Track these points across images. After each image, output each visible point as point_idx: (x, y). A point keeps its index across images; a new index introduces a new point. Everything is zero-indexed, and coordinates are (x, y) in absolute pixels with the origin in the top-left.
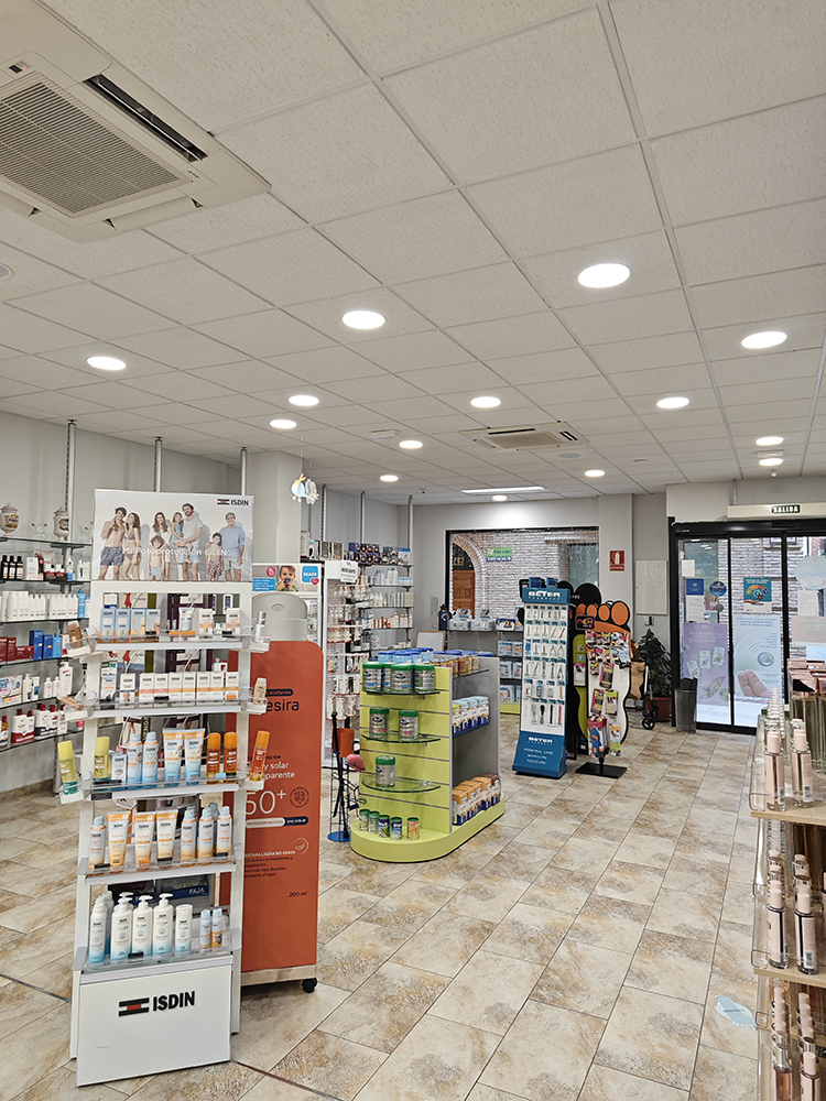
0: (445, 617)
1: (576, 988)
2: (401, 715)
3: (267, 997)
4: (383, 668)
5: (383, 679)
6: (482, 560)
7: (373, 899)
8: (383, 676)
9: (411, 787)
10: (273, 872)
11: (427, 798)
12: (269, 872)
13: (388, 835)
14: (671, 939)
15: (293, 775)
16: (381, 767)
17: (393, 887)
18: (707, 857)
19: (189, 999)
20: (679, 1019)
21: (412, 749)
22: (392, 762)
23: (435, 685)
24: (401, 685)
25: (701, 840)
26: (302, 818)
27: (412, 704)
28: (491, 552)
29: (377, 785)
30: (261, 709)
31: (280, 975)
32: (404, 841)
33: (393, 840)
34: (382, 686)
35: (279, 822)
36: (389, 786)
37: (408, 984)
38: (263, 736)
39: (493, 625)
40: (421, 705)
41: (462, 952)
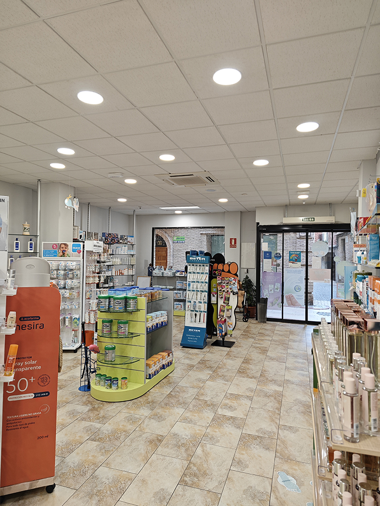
0: (151, 270)
1: (205, 474)
2: (119, 323)
3: (23, 499)
4: (109, 298)
5: (109, 304)
6: (171, 242)
7: (98, 425)
8: (109, 302)
9: (125, 360)
10: (26, 426)
11: (133, 366)
12: (24, 426)
13: (111, 387)
14: (255, 438)
15: (40, 367)
16: (107, 351)
17: (111, 417)
18: (272, 388)
20: (259, 489)
21: (125, 341)
22: (114, 348)
23: (137, 307)
24: (118, 308)
25: (269, 379)
26: (45, 393)
27: (125, 317)
28: (175, 238)
29: (105, 361)
30: (12, 331)
31: (31, 485)
32: (120, 390)
33: (113, 390)
34: (109, 308)
35: (31, 396)
36: (111, 361)
37: (111, 480)
38: (14, 347)
39: (174, 274)
40: (130, 317)
41: (144, 456)
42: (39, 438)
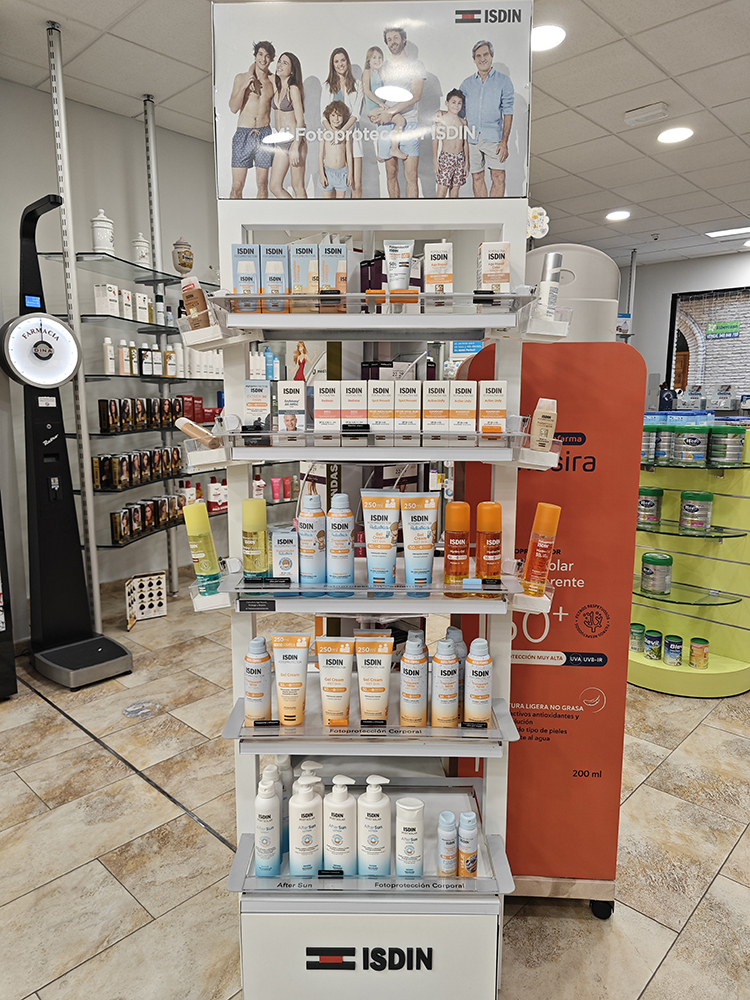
0: (668, 396)
2: (685, 497)
3: (534, 914)
4: (658, 430)
5: (657, 447)
6: (700, 338)
7: (659, 750)
8: (657, 442)
9: (696, 598)
10: (544, 735)
11: (717, 613)
12: (539, 735)
13: (659, 657)
15: (581, 583)
16: (651, 567)
19: (425, 959)
21: (696, 545)
22: (668, 562)
23: (743, 457)
24: (690, 454)
26: (596, 656)
27: (701, 483)
28: (712, 328)
29: (645, 591)
30: (550, 460)
31: (556, 887)
32: (685, 669)
33: (667, 664)
34: (656, 458)
35: (556, 658)
36: (663, 593)
38: (548, 514)
39: (735, 403)
40: (715, 485)
42: (577, 774)
